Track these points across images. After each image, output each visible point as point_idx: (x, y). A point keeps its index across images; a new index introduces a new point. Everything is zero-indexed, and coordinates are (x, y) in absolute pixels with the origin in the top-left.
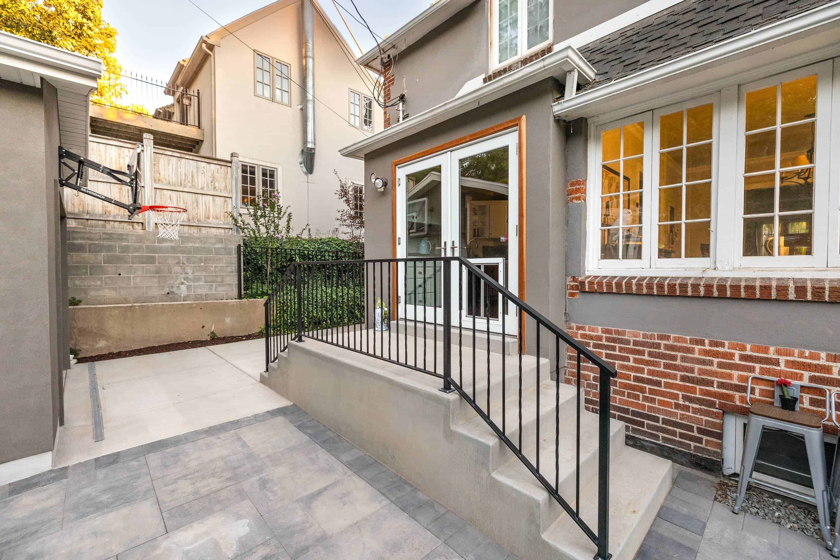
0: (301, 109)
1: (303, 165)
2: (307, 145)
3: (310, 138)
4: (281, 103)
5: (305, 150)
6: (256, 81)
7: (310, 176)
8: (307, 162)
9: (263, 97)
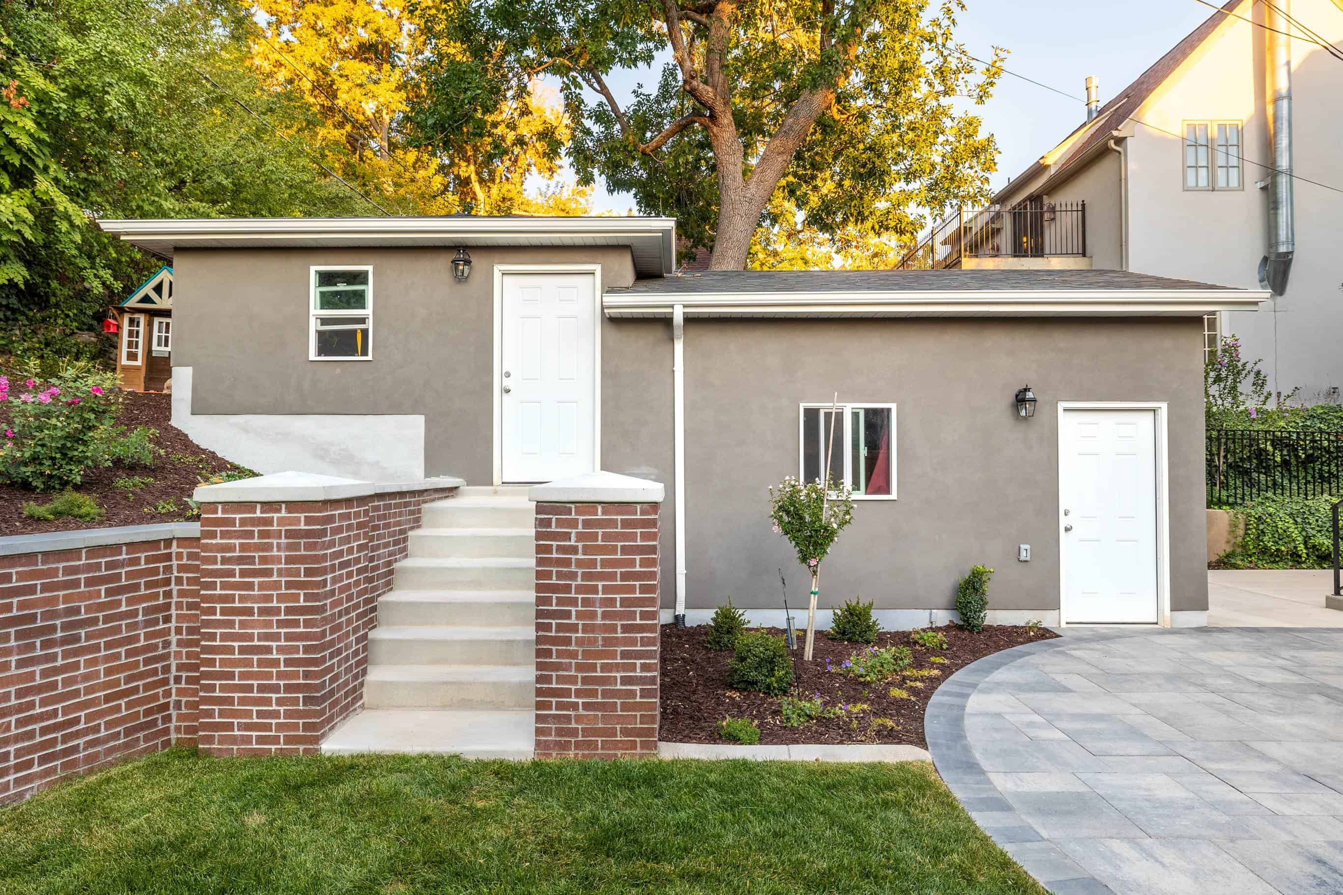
0: (1265, 189)
1: (1266, 282)
2: (1277, 249)
3: (1283, 234)
4: (1227, 189)
5: (1273, 258)
6: (1185, 167)
7: (1279, 299)
8: (1274, 277)
9: (1197, 189)
